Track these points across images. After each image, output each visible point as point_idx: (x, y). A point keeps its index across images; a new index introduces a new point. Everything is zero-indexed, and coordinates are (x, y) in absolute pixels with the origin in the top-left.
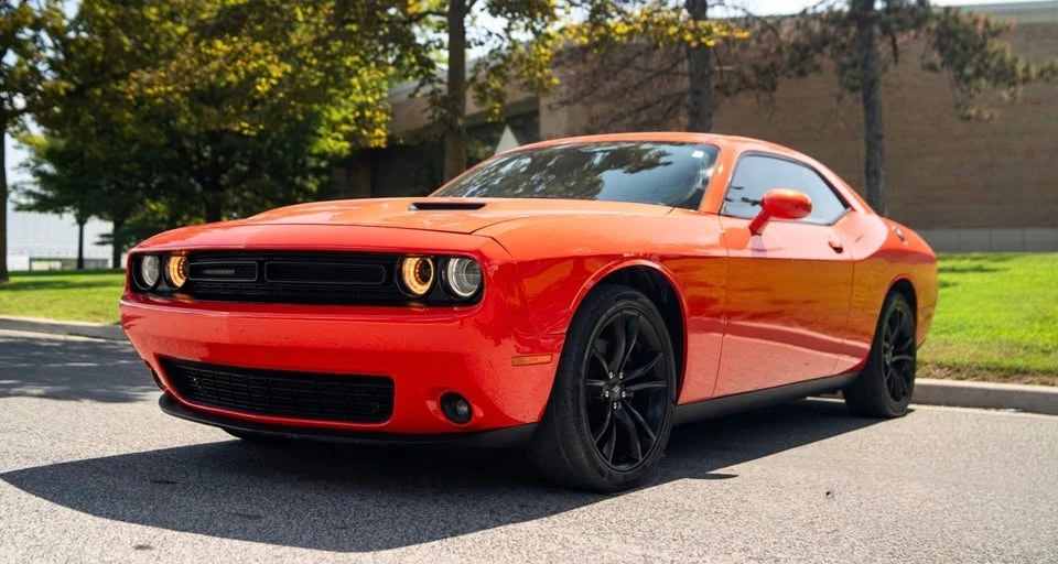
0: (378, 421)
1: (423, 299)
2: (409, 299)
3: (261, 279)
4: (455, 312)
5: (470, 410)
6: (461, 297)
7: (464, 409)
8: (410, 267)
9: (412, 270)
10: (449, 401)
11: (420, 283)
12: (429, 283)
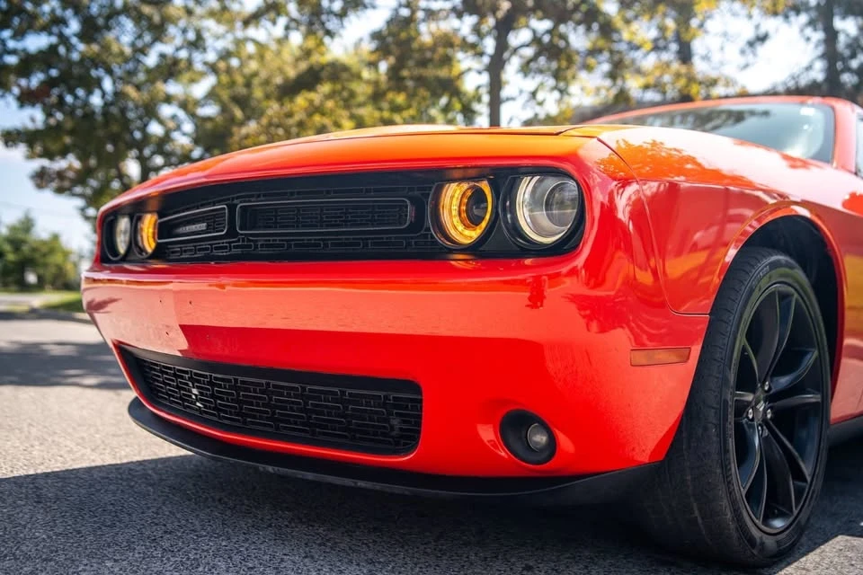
0: (396, 453)
1: (473, 249)
2: (451, 251)
3: (232, 233)
4: (527, 267)
5: (552, 440)
6: (541, 244)
7: (540, 439)
8: (453, 196)
9: (456, 202)
10: (516, 424)
11: (467, 227)
12: (484, 224)
